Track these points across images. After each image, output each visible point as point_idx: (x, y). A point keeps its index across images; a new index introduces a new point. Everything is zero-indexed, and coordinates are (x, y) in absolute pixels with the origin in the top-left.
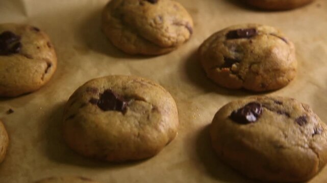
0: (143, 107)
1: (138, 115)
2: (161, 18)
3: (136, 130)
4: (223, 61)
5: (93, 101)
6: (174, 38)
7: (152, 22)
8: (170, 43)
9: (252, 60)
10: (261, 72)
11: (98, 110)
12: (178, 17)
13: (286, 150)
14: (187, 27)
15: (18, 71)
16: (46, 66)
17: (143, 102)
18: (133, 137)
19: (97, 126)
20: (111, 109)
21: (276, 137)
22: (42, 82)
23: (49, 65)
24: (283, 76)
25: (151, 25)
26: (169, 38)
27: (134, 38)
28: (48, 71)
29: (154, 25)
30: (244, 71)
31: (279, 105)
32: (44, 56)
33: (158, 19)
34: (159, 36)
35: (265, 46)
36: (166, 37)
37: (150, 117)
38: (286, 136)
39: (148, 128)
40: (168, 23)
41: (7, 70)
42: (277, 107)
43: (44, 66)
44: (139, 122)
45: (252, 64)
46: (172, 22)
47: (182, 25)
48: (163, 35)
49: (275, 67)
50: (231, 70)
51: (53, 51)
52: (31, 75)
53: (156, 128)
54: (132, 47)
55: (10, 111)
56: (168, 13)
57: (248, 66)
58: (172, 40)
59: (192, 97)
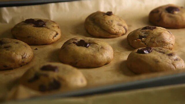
0: (97, 46)
1: (94, 49)
2: (112, 21)
3: (92, 54)
4: (138, 37)
5: (74, 43)
6: (117, 30)
7: (108, 22)
8: (115, 32)
9: (152, 37)
10: (156, 41)
11: (76, 46)
12: (121, 23)
13: (160, 63)
14: (124, 27)
15: (42, 33)
16: (56, 34)
17: (97, 45)
18: (90, 56)
19: (74, 50)
20: (82, 46)
21: (156, 58)
22: (53, 40)
23: (57, 34)
24: (166, 46)
25: (107, 23)
26: (115, 30)
27: (98, 28)
28: (56, 36)
29: (108, 23)
30: (148, 41)
31: (160, 50)
32: (55, 30)
33: (110, 21)
34: (110, 28)
35: (159, 32)
36: (113, 29)
37: (99, 50)
38: (161, 58)
39: (98, 53)
40: (115, 23)
41: (38, 32)
42: (159, 50)
43: (55, 33)
44: (94, 51)
45: (152, 38)
46: (117, 24)
47: (122, 26)
48: (112, 28)
49: (163, 41)
50: (141, 40)
51: (60, 30)
52: (48, 35)
53: (102, 54)
54: (97, 33)
55: (36, 49)
56: (116, 20)
57: (150, 39)
58: (116, 30)
59: (122, 51)
